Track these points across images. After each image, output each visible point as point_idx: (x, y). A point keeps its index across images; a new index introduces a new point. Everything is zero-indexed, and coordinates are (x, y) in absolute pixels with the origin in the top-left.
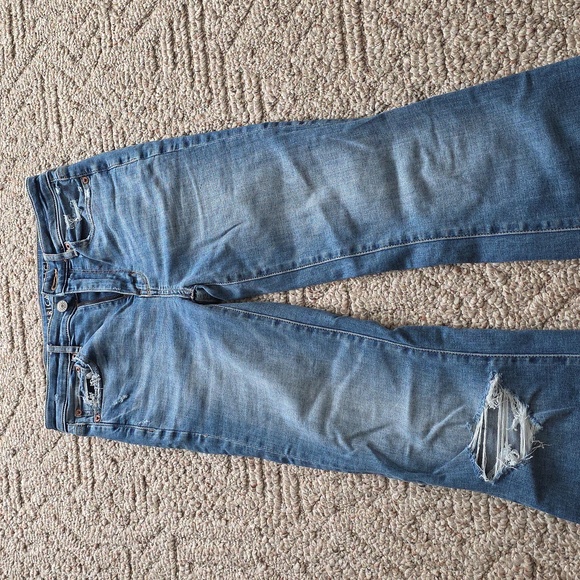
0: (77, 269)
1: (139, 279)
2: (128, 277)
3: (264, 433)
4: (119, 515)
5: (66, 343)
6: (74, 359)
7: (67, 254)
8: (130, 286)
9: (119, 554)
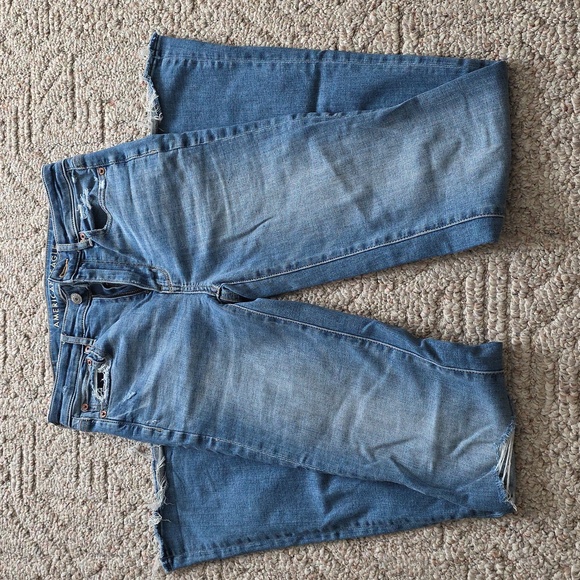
0: (91, 259)
1: (160, 275)
2: (148, 272)
3: (279, 440)
4: (27, 389)
5: (81, 334)
6: (87, 351)
7: (81, 244)
8: (152, 282)
9: (25, 426)
